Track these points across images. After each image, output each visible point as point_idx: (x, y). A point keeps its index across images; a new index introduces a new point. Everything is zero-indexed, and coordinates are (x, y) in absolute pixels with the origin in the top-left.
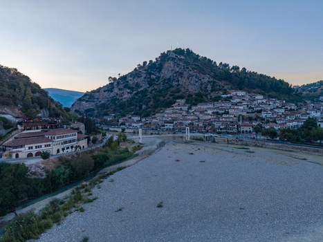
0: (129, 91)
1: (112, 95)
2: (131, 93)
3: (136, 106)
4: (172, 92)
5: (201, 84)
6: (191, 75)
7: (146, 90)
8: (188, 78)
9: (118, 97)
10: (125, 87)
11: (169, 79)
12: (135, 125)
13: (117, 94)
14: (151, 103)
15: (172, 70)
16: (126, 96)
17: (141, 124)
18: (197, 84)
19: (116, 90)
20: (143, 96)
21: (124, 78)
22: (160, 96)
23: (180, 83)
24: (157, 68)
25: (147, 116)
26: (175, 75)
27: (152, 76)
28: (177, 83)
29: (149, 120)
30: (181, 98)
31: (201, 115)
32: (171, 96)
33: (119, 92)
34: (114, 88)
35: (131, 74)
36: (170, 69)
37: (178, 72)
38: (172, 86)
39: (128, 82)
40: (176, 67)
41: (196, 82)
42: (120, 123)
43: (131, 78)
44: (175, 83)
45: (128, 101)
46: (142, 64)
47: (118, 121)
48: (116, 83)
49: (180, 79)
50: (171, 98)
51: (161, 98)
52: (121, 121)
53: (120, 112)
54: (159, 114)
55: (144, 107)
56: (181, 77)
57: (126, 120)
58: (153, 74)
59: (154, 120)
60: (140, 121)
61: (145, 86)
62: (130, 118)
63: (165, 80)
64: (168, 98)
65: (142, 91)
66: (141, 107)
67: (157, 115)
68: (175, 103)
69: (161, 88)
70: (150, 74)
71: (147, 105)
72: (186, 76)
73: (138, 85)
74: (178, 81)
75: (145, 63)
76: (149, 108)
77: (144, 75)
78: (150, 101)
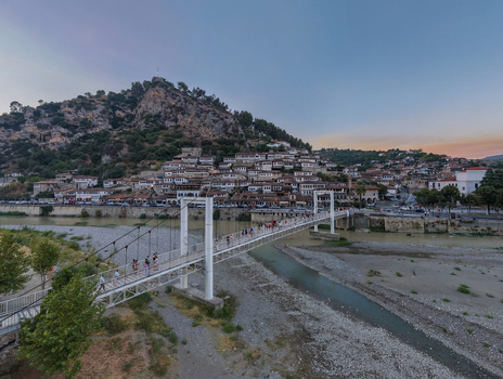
0: (63, 130)
1: (16, 135)
2: (69, 136)
3: (85, 158)
4: (168, 135)
5: (226, 126)
6: (202, 111)
7: (105, 134)
8: (198, 115)
9: (34, 141)
10: (55, 123)
11: (158, 116)
12: (84, 196)
13: (33, 136)
14: (125, 151)
15: (163, 103)
16: (57, 139)
17: (102, 193)
18: (217, 125)
19: (30, 128)
20: (100, 142)
21: (52, 108)
22: (142, 141)
23: (181, 123)
24: (128, 102)
25: (118, 175)
26: (169, 110)
27: (118, 112)
28: (173, 124)
29: (124, 185)
30: (191, 145)
31: (251, 173)
32: (168, 141)
33: (37, 132)
34: (24, 122)
35: (71, 104)
36: (158, 100)
37: (174, 106)
38: (163, 128)
39: (63, 115)
40: (169, 98)
41: (215, 122)
42: (35, 193)
43: (70, 110)
44: (168, 124)
45: (60, 149)
46: (94, 94)
47: (31, 189)
48: (30, 114)
49: (179, 116)
50: (168, 145)
51: (147, 145)
52: (39, 187)
53: (38, 170)
54: (149, 173)
55: (106, 159)
56: (183, 114)
57: (56, 186)
58: (120, 110)
59: (140, 185)
60: (100, 186)
61: (102, 126)
62: (69, 181)
63: (149, 116)
64: (163, 146)
65: (97, 134)
66: (97, 160)
67: (143, 174)
68: (181, 153)
69: (142, 129)
70: (114, 108)
71: (114, 154)
72: (193, 113)
73: (86, 124)
74: (176, 120)
75: (101, 93)
76: (119, 160)
77: (101, 108)
78: (121, 148)
